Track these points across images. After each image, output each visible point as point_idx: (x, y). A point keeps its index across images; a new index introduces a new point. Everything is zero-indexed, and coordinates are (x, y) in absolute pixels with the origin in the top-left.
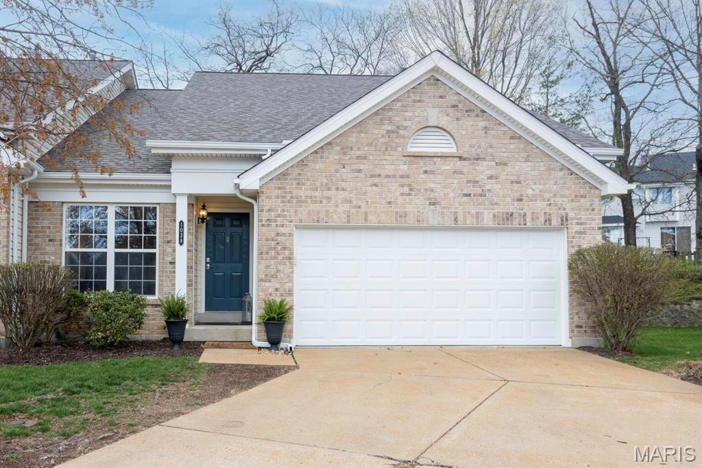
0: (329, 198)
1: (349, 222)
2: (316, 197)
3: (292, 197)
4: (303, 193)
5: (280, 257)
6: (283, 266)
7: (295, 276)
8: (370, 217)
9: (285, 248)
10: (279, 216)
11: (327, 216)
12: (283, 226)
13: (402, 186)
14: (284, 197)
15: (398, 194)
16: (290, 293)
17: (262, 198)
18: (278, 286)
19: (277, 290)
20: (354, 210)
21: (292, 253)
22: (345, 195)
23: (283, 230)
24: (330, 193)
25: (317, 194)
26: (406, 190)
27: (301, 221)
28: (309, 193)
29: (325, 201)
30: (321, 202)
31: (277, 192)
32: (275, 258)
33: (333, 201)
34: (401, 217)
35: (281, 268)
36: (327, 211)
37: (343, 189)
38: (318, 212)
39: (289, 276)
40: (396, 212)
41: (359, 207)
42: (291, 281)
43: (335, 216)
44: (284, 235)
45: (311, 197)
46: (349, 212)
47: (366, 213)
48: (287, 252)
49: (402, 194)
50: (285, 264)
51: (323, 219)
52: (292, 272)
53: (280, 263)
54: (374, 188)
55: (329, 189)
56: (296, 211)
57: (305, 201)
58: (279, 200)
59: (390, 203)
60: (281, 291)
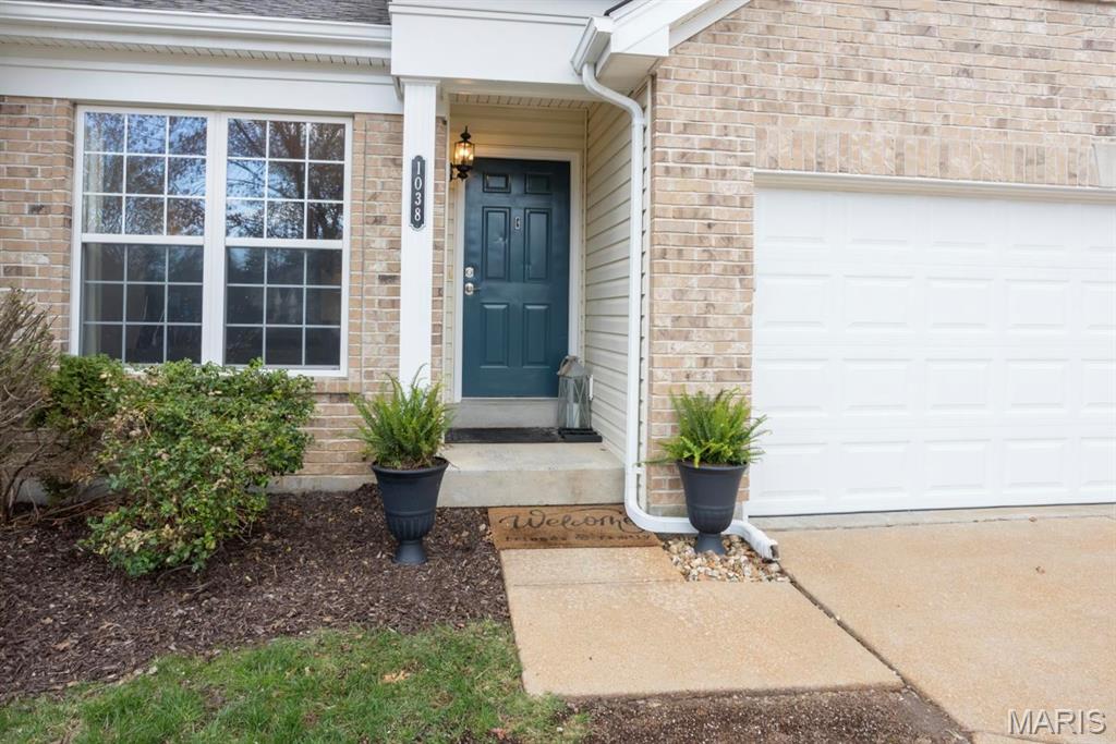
0: (848, 103)
1: (899, 171)
2: (814, 95)
3: (749, 93)
4: (780, 83)
5: (716, 267)
6: (723, 293)
7: (757, 319)
8: (954, 161)
9: (729, 241)
10: (713, 146)
11: (844, 152)
12: (723, 174)
13: (1033, 79)
14: (727, 91)
15: (1020, 100)
16: (743, 371)
17: (666, 89)
18: (708, 350)
19: (706, 362)
20: (912, 140)
21: (748, 256)
22: (892, 94)
23: (723, 188)
24: (850, 88)
25: (817, 86)
26: (1042, 90)
27: (774, 163)
28: (793, 83)
29: (837, 110)
30: (827, 112)
31: (705, 76)
32: (702, 269)
33: (858, 112)
34: (1029, 162)
35: (718, 297)
36: (845, 139)
37: (885, 80)
38: (821, 141)
39: (741, 321)
40: (1019, 150)
41: (926, 131)
42: (746, 337)
43: (865, 154)
44: (726, 201)
45: (801, 97)
46: (901, 143)
47: (944, 149)
48: (735, 253)
49: (1033, 102)
50: (729, 288)
51: (832, 159)
52: (748, 312)
53: (715, 285)
54: (964, 81)
55: (849, 77)
56: (761, 135)
57: (784, 108)
58: (714, 101)
59: (1001, 123)
60: (718, 365)
